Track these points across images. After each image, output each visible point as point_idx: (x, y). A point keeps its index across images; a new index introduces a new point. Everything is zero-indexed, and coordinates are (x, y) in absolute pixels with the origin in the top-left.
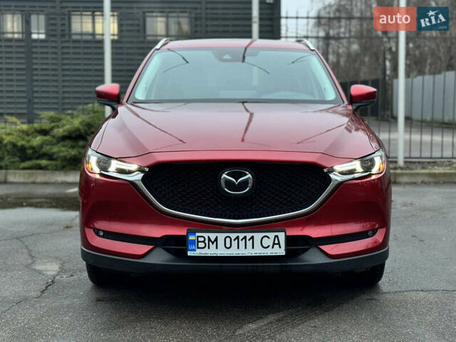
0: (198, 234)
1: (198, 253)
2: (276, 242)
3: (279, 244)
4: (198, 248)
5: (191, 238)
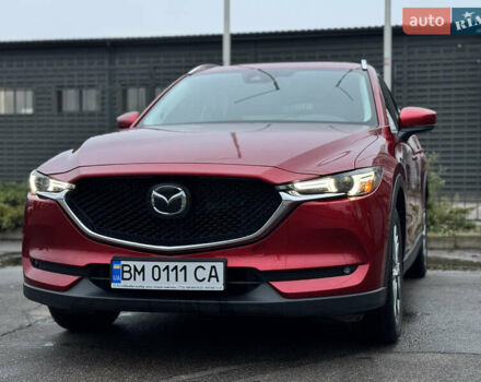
0: (123, 263)
1: (123, 285)
2: (213, 274)
3: (216, 276)
4: (123, 279)
5: (116, 267)
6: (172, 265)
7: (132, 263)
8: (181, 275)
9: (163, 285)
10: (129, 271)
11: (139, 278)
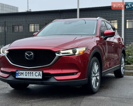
0: (19, 71)
3: (40, 75)
6: (30, 72)
7: (20, 71)
8: (32, 74)
9: (28, 77)
10: (20, 74)
11: (22, 75)
